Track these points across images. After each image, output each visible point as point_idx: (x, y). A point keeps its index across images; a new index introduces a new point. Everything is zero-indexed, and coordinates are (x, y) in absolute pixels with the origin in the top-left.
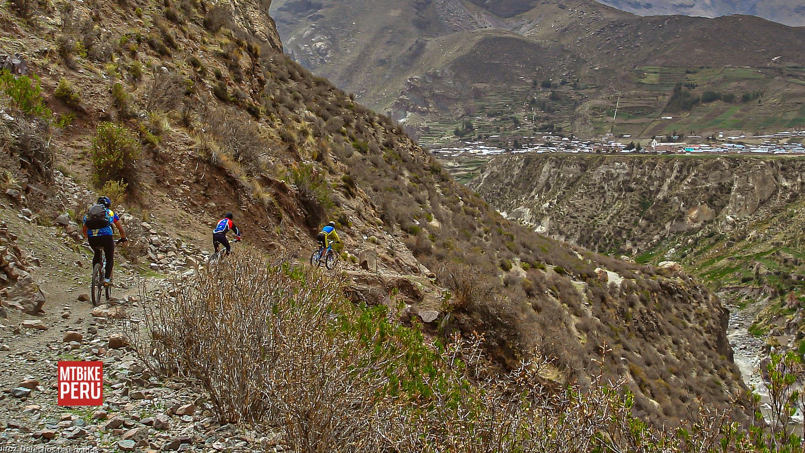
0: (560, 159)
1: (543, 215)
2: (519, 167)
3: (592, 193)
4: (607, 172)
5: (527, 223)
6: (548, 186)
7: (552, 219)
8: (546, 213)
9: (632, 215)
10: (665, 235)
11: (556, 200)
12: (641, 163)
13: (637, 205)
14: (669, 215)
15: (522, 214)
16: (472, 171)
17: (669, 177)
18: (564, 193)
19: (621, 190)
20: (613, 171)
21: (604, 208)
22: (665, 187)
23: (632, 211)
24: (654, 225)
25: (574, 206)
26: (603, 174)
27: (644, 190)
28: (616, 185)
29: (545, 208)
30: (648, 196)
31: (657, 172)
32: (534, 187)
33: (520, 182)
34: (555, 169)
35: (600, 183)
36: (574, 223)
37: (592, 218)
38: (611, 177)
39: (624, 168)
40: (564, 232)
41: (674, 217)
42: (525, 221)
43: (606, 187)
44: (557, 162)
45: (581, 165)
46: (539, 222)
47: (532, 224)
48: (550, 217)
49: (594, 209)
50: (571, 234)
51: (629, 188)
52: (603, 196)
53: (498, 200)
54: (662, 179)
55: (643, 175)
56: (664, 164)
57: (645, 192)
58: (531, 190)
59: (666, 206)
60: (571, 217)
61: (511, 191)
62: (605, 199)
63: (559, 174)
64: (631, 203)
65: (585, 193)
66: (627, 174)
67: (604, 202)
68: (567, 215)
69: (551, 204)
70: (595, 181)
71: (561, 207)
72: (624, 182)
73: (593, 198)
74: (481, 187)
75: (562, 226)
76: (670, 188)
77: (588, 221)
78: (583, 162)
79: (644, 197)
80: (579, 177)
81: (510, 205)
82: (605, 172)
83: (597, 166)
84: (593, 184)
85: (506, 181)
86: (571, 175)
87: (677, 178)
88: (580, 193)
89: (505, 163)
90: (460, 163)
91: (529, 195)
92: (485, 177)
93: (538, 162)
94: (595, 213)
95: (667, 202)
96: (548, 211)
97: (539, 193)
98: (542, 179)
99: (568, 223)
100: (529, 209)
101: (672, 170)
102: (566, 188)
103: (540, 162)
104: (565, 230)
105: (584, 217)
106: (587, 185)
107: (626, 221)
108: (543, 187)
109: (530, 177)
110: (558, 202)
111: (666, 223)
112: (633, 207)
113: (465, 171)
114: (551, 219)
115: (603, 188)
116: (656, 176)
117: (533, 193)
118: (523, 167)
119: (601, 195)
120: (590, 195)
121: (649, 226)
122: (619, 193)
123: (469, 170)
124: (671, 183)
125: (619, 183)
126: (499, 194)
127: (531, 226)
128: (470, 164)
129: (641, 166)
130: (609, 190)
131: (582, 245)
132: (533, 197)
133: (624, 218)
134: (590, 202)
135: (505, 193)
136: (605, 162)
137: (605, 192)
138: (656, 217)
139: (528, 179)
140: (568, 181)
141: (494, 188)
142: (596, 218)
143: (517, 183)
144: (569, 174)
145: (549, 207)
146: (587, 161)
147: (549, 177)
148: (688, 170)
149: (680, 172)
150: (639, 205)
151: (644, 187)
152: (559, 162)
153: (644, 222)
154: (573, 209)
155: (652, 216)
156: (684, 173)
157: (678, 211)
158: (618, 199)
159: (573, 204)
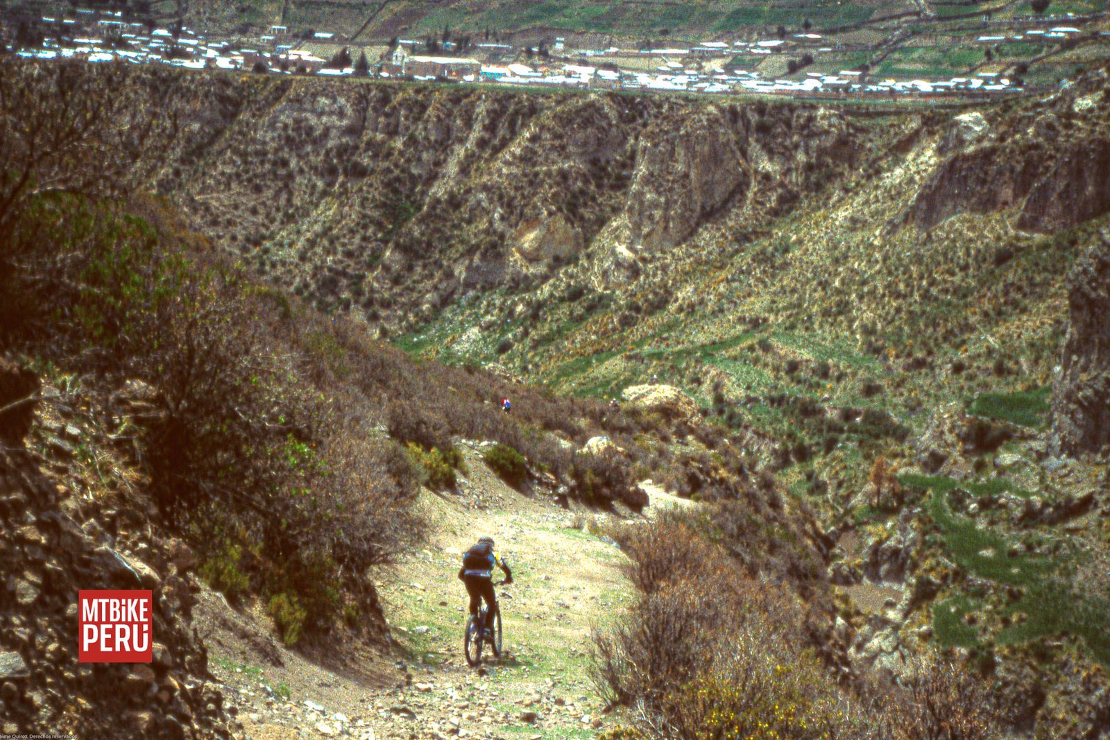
0: (164, 81)
3: (256, 176)
4: (297, 122)
9: (364, 239)
10: (453, 293)
12: (385, 100)
13: (376, 214)
14: (462, 242)
17: (462, 141)
18: (177, 173)
19: (333, 171)
20: (313, 121)
21: (289, 218)
22: (452, 168)
23: (365, 227)
24: (425, 267)
25: (207, 209)
26: (286, 127)
27: (397, 172)
28: (321, 158)
30: (404, 190)
31: (430, 126)
35: (276, 151)
37: (257, 243)
38: (308, 134)
39: (341, 114)
41: (477, 247)
43: (293, 163)
44: (154, 88)
45: (223, 99)
49: (260, 219)
51: (356, 165)
52: (286, 186)
54: (444, 145)
55: (392, 132)
56: (449, 105)
57: (398, 179)
59: (455, 216)
62: (291, 193)
64: (362, 205)
65: (238, 175)
66: (352, 131)
67: (289, 200)
70: (264, 143)
72: (342, 151)
73: (258, 189)
76: (464, 170)
78: (229, 92)
79: (396, 191)
80: (219, 133)
82: (290, 121)
83: (269, 104)
84: (257, 153)
86: (196, 126)
87: (482, 143)
88: (223, 174)
94: (263, 231)
95: (458, 206)
101: (469, 122)
102: (183, 161)
105: (234, 238)
106: (244, 155)
107: (349, 254)
111: (455, 261)
112: (364, 216)
115: (285, 163)
116: (427, 138)
119: (280, 184)
120: (249, 180)
121: (410, 268)
122: (328, 178)
124: (467, 157)
125: (327, 154)
129: (387, 109)
130: (301, 171)
133: (344, 245)
134: (250, 201)
136: (291, 93)
137: (290, 176)
138: (429, 244)
140: (189, 141)
142: (267, 244)
146: (240, 90)
148: (512, 124)
149: (491, 128)
150: (382, 211)
151: (396, 166)
152: (162, 88)
153: (398, 256)
154: (202, 217)
155: (419, 242)
156: (502, 131)
157: (487, 232)
158: (325, 194)
159: (202, 204)
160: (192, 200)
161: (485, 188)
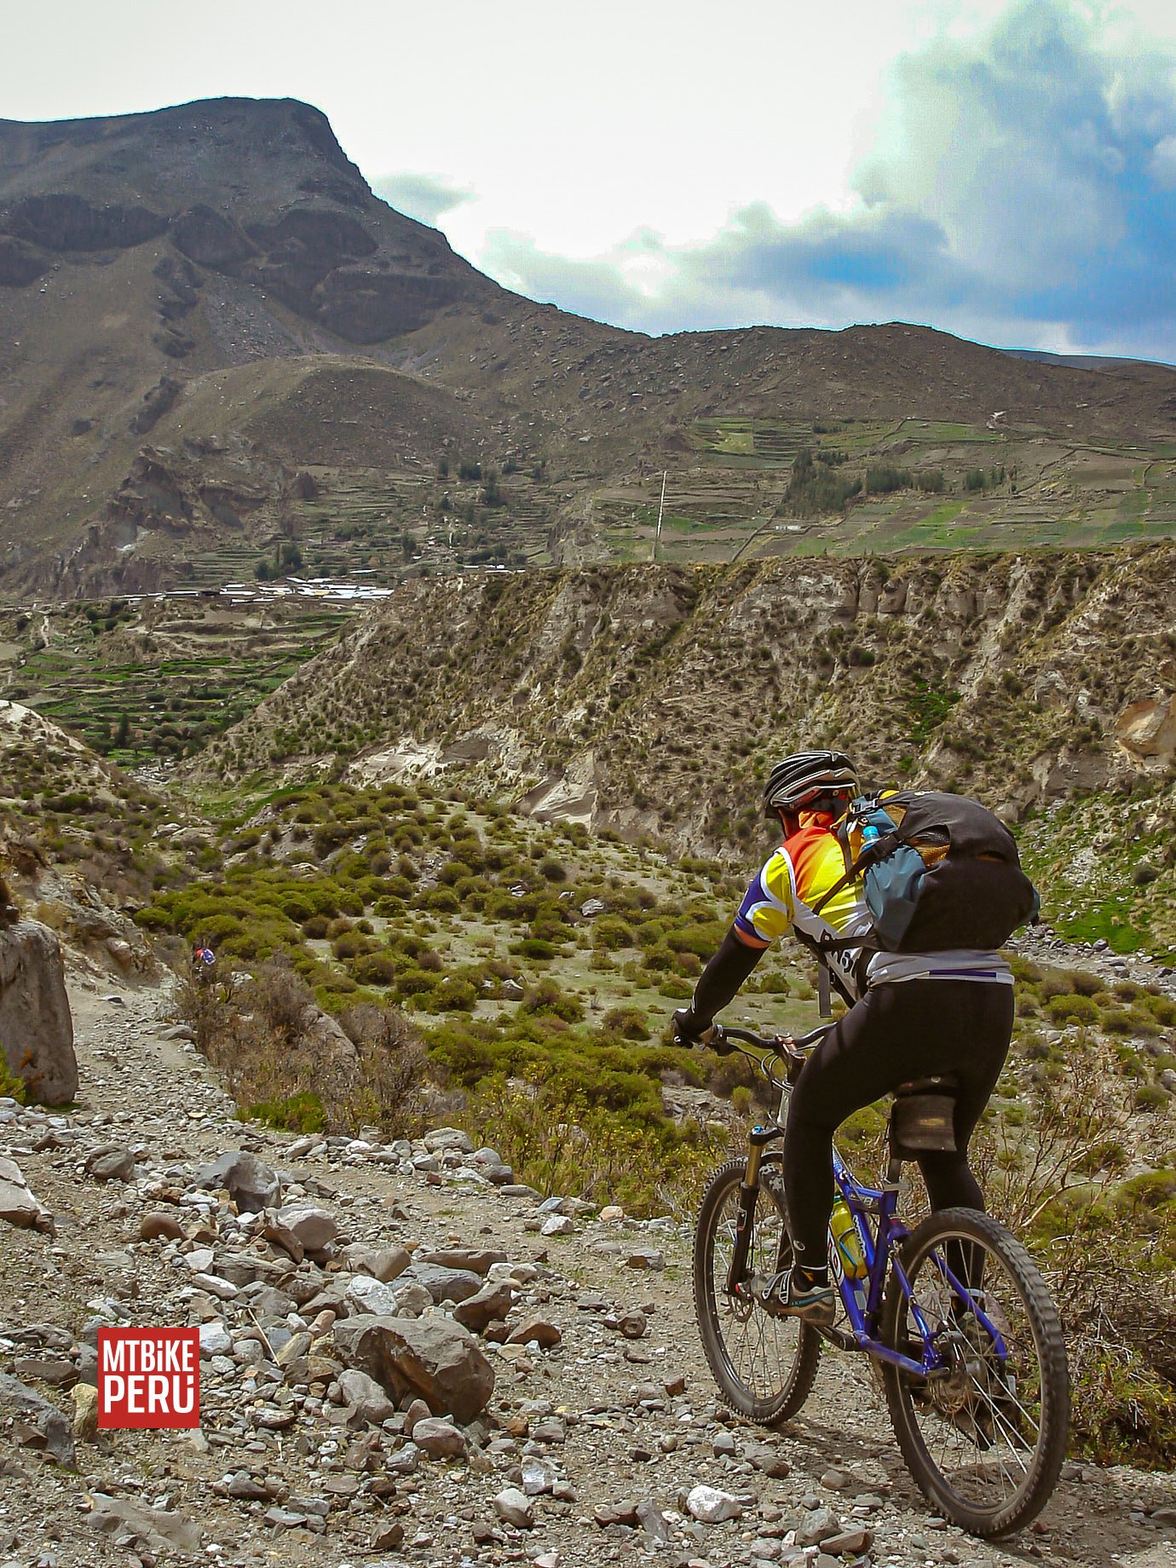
0: (605, 577)
1: (568, 747)
2: (470, 610)
3: (734, 672)
4: (775, 606)
5: (511, 773)
6: (571, 656)
7: (605, 757)
8: (580, 740)
9: (889, 740)
10: (1032, 803)
11: (607, 700)
12: (883, 576)
13: (898, 708)
14: (1037, 736)
15: (491, 748)
16: (315, 639)
17: (997, 614)
18: (632, 676)
19: (826, 662)
20: (795, 603)
21: (779, 720)
22: (990, 647)
23: (887, 725)
24: (988, 770)
25: (678, 714)
26: (764, 612)
27: (916, 657)
28: (810, 646)
29: (575, 726)
30: (929, 677)
31: (951, 598)
32: (527, 664)
33: (475, 651)
34: (591, 608)
35: (755, 641)
36: (684, 768)
37: (745, 753)
38: (790, 620)
39: (830, 593)
40: (653, 800)
41: (1061, 741)
42: (504, 769)
43: (776, 655)
44: (594, 586)
45: (678, 590)
46: (557, 771)
47: (531, 776)
48: (599, 752)
49: (744, 722)
50: (680, 808)
51: (857, 653)
52: (771, 682)
53: (407, 707)
54: (972, 620)
55: (899, 612)
56: (972, 573)
57: (918, 665)
58: (516, 675)
59: (1017, 703)
60: (671, 749)
61: (449, 680)
62: (777, 690)
63: (606, 623)
64: (878, 699)
65: (712, 672)
66: (842, 613)
67: (776, 699)
68: (658, 743)
69: (592, 710)
70: (740, 633)
71: (631, 718)
72: (836, 638)
73: (737, 687)
74: (351, 672)
75: (645, 779)
76: (1009, 648)
77: (731, 760)
78: (683, 583)
79: (918, 679)
80: (675, 629)
81: (448, 721)
82: (767, 606)
83: (737, 590)
84: (732, 645)
85: (431, 652)
86: (649, 623)
87: (1029, 615)
88: (693, 671)
89: (422, 600)
90: (278, 619)
91: (508, 689)
92: (363, 641)
93: (530, 589)
94: (750, 737)
95: (1018, 691)
96: (585, 733)
97: (547, 678)
98: (551, 639)
99: (664, 768)
100: (514, 732)
101: (1004, 591)
102: (637, 662)
103: (536, 592)
104: (656, 791)
105: (716, 747)
106: (715, 648)
107: (874, 760)
108: (556, 662)
109: (508, 635)
110: (614, 706)
111: (1032, 761)
112: (884, 712)
113: (294, 640)
114: (600, 759)
115: (767, 655)
116: (949, 614)
117: (523, 683)
118: (483, 608)
119: (764, 680)
120: (726, 677)
121: (969, 773)
122: (821, 671)
123: (304, 639)
124: (1009, 633)
125: (817, 640)
126: (409, 692)
127: (530, 784)
128: (307, 622)
129: (889, 584)
130: (787, 664)
131: (725, 843)
132: (525, 694)
133: (864, 749)
134: (729, 702)
135: (428, 687)
136: (764, 573)
137: (774, 669)
138: (989, 741)
139: (503, 643)
140: (642, 640)
141: (394, 673)
142: (758, 752)
143: (464, 658)
144: (641, 618)
145: (589, 722)
146: (694, 580)
147: (573, 632)
148: (1067, 590)
149: (1038, 594)
150: (905, 704)
151: (914, 649)
152: (603, 585)
153: (949, 757)
154: (674, 724)
155: (976, 739)
156: (1054, 598)
157: (1071, 721)
158: (819, 689)
159: (671, 708)
160: (660, 704)
161: (1058, 665)
